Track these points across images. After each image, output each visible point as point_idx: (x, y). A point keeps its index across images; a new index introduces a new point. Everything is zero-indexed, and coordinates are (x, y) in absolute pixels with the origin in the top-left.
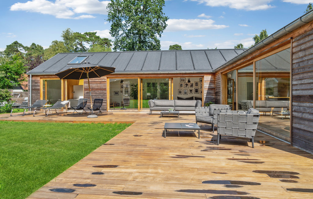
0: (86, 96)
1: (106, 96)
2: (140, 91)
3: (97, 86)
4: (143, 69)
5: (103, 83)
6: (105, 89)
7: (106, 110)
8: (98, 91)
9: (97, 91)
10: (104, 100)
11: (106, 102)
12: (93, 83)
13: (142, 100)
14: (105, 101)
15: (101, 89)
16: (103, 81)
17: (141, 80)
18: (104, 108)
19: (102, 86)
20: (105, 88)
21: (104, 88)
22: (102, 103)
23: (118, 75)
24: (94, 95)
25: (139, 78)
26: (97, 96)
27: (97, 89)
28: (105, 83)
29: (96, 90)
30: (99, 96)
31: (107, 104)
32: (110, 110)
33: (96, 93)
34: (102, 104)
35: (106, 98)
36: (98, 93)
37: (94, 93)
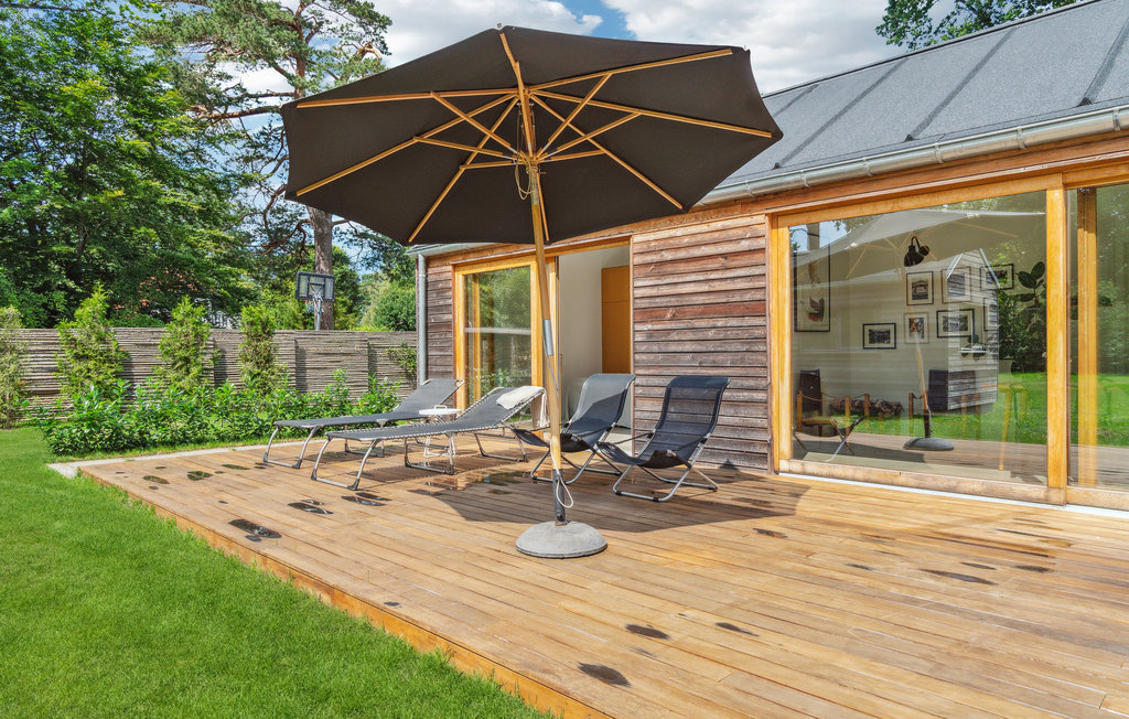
0: (644, 357)
1: (761, 358)
2: (1074, 314)
3: (705, 288)
4: (1102, 95)
5: (746, 260)
6: (759, 309)
7: (763, 457)
8: (711, 323)
9: (702, 323)
10: (732, 383)
11: (765, 403)
12: (682, 267)
13: (1089, 381)
14: (760, 396)
15: (727, 310)
16: (745, 245)
17: (1086, 199)
18: (752, 442)
19: (734, 282)
20: (758, 296)
21: (748, 297)
22: (717, 401)
23: (855, 188)
24: (688, 347)
25: (1058, 180)
26: (703, 357)
27: (708, 310)
28: (757, 258)
29: (701, 316)
30: (721, 357)
31: (769, 418)
32: (796, 465)
33: (700, 335)
34: (715, 415)
35: (761, 372)
36: (711, 334)
37: (690, 336)
